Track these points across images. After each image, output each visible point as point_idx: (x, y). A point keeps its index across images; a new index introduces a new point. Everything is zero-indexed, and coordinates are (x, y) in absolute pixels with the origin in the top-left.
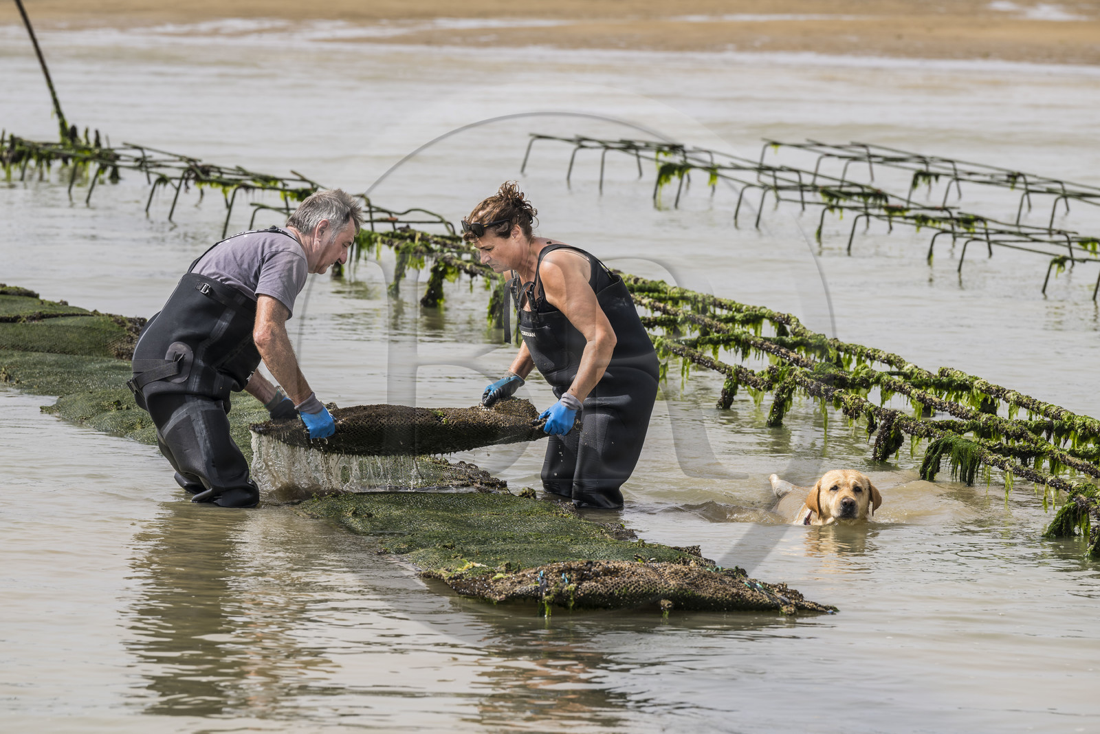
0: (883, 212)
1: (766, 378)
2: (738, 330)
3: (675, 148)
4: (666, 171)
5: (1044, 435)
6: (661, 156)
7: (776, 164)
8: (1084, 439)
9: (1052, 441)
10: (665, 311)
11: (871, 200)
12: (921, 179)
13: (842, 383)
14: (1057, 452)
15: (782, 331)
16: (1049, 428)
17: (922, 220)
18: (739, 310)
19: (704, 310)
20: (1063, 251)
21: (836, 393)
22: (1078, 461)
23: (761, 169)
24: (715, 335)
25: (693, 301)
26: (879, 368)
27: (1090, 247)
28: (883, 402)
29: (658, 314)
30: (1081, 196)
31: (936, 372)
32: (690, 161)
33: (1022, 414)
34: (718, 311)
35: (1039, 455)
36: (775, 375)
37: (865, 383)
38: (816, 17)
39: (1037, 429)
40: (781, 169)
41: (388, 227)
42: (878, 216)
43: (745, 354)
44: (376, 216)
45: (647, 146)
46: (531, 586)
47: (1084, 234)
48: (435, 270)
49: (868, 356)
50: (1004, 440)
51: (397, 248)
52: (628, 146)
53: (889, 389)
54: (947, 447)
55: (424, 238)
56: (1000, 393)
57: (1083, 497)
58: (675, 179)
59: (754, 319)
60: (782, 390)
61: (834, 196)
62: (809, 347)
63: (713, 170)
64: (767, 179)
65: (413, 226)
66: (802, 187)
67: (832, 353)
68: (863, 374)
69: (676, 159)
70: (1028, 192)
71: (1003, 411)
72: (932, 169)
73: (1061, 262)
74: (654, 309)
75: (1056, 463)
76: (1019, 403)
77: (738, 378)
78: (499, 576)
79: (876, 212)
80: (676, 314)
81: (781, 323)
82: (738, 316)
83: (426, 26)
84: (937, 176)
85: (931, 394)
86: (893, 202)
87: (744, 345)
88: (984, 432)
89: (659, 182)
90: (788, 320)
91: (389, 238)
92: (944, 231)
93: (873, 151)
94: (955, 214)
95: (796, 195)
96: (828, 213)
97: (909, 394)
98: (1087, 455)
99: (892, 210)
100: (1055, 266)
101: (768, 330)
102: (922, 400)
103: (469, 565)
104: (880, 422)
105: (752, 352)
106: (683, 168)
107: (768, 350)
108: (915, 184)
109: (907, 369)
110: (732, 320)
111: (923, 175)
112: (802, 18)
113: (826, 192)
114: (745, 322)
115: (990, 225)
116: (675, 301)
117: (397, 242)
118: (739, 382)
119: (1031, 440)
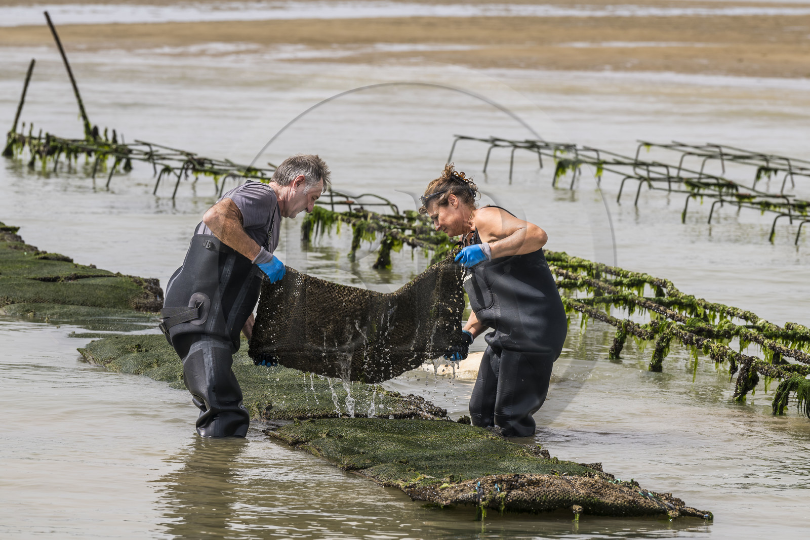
0: (735, 199)
1: (649, 329)
2: (625, 291)
3: (568, 147)
4: (562, 166)
6: (558, 154)
10: (567, 276)
12: (763, 173)
13: (710, 334)
15: (660, 293)
17: (766, 206)
18: (625, 276)
19: (598, 276)
21: (705, 342)
23: (637, 164)
24: (607, 296)
25: (589, 268)
26: (738, 322)
28: (741, 349)
29: (562, 279)
31: (783, 326)
32: (579, 157)
34: (609, 277)
36: (656, 328)
37: (728, 334)
38: (674, 44)
40: (654, 164)
41: (345, 209)
42: (731, 202)
43: (631, 311)
44: (336, 199)
45: (547, 146)
46: (470, 494)
48: (384, 243)
49: (728, 313)
51: (354, 225)
52: (532, 145)
53: (746, 340)
54: (794, 386)
55: (375, 217)
59: (638, 283)
60: (662, 339)
61: (695, 186)
62: (682, 306)
63: (599, 165)
64: (642, 172)
65: (366, 208)
66: (669, 179)
67: (700, 310)
68: (726, 327)
69: (570, 156)
72: (771, 165)
77: (627, 330)
78: (445, 485)
79: (729, 198)
80: (576, 279)
81: (659, 286)
82: (625, 281)
83: (368, 49)
84: (776, 171)
85: (779, 343)
86: (742, 191)
87: (630, 304)
89: (557, 175)
90: (664, 284)
91: (348, 217)
92: (784, 215)
93: (724, 150)
94: (791, 201)
95: (665, 185)
97: (762, 343)
99: (742, 198)
101: (649, 292)
102: (773, 348)
103: (421, 477)
104: (740, 366)
105: (637, 309)
106: (575, 163)
107: (649, 308)
108: (758, 177)
109: (759, 323)
110: (620, 284)
111: (764, 170)
112: (663, 45)
113: (689, 182)
114: (630, 285)
116: (575, 268)
117: (353, 220)
118: (628, 333)
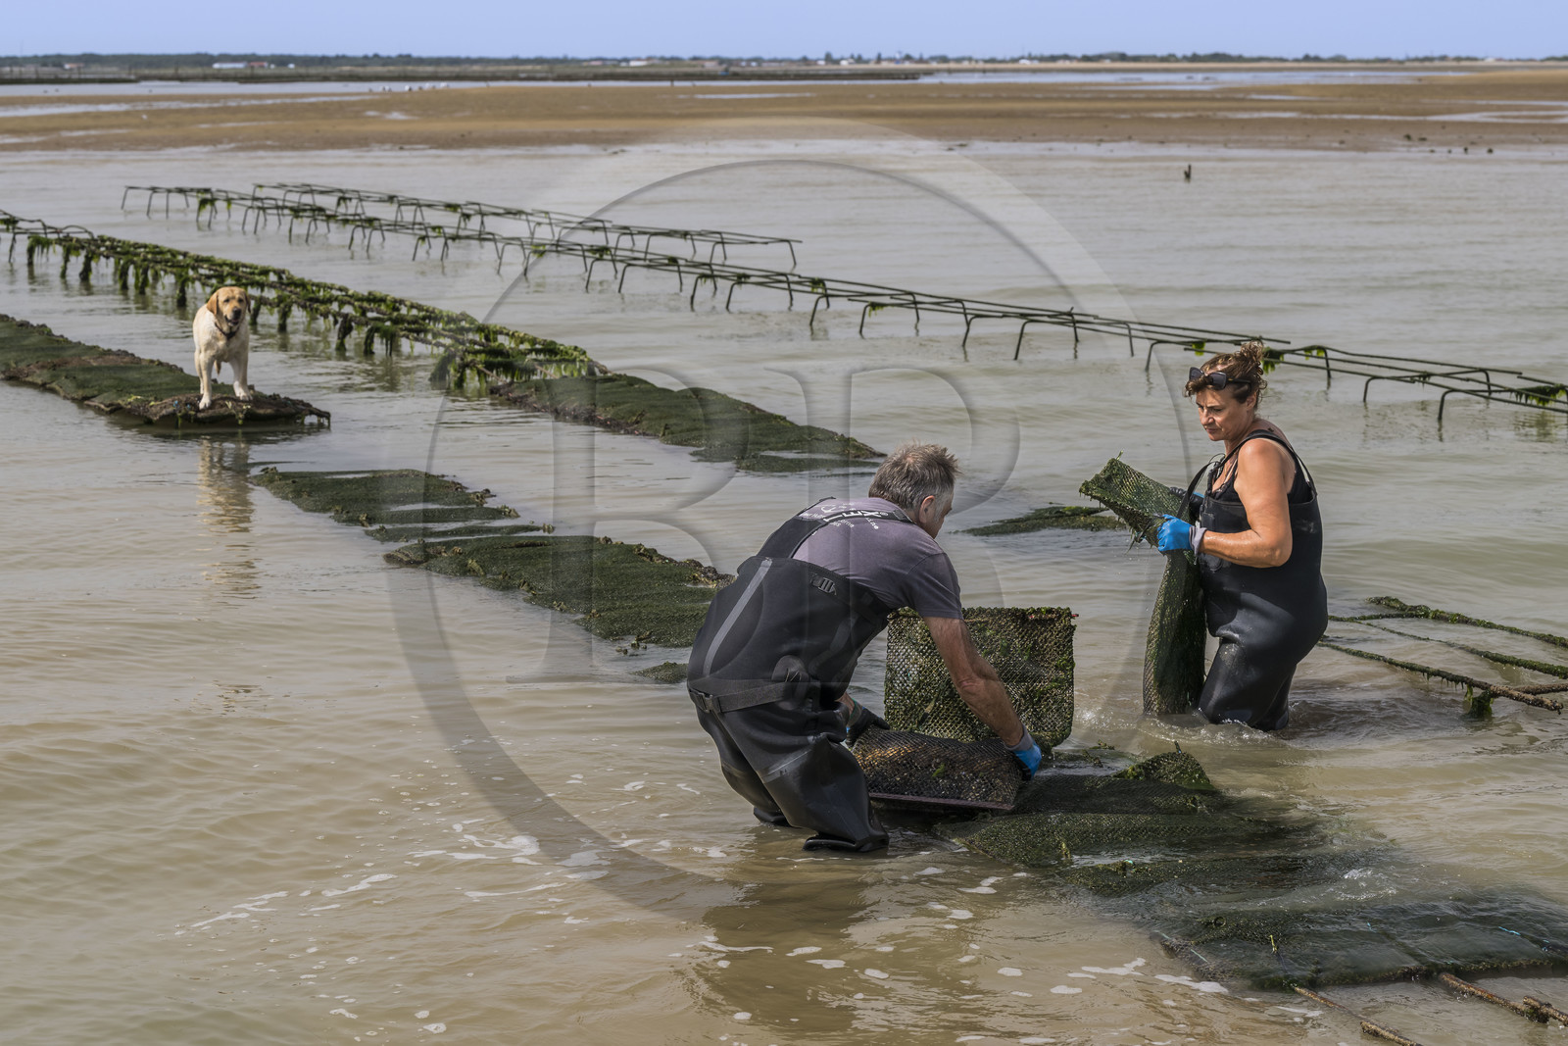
0: (324, 218)
1: (276, 300)
2: (257, 278)
3: (207, 191)
4: (203, 203)
5: (427, 321)
6: (200, 195)
7: (263, 196)
8: (448, 323)
9: (431, 324)
10: (216, 270)
11: (316, 213)
12: (342, 202)
13: (317, 300)
14: (435, 330)
15: (280, 278)
16: (430, 318)
17: (346, 221)
18: (256, 268)
19: (237, 269)
20: (423, 233)
21: (315, 306)
22: (446, 333)
23: (255, 199)
24: (244, 281)
25: (230, 265)
26: (335, 293)
27: (437, 230)
28: (340, 309)
29: (212, 272)
30: (429, 206)
31: (366, 294)
32: (215, 197)
33: (414, 312)
34: (244, 270)
35: (426, 331)
36: (281, 300)
37: (330, 300)
38: (270, 123)
39: (424, 318)
40: (266, 199)
41: (55, 236)
42: (322, 220)
43: (262, 290)
44: (48, 231)
45: (192, 190)
46: (171, 409)
47: (434, 224)
48: (86, 257)
49: (329, 288)
50: (406, 325)
51: (64, 246)
52: (181, 191)
53: (342, 303)
54: (377, 330)
55: (78, 240)
56: (401, 302)
57: (453, 349)
58: (208, 207)
59: (265, 272)
60: (286, 306)
61: (297, 212)
62: (296, 285)
63: (229, 201)
64: (259, 204)
65: (71, 235)
66: (277, 207)
67: (309, 287)
68: (328, 296)
69: (208, 196)
70: (400, 205)
71: (404, 311)
72: (347, 196)
73: (423, 238)
74: (210, 270)
75: (435, 335)
76: (412, 306)
77: (262, 301)
78: (152, 403)
79: (320, 218)
80: (223, 272)
81: (279, 273)
82: (256, 271)
83: (54, 136)
84: (350, 199)
85: (365, 304)
86: (328, 212)
87: (261, 286)
88: (396, 322)
89: (200, 209)
90: (284, 272)
91: (59, 241)
92: (358, 226)
93: (314, 188)
94: (363, 217)
95: (275, 211)
96: (295, 220)
97: (353, 305)
98: (450, 330)
99: (329, 217)
100: (420, 241)
101: (273, 278)
102: (361, 307)
103: (134, 397)
104: (340, 320)
105: (266, 289)
106: (212, 201)
107: (275, 287)
108: (339, 204)
109: (350, 293)
110: (253, 273)
111: (342, 199)
112: (262, 123)
113: (292, 209)
114: (261, 273)
115: (383, 222)
116: (221, 265)
117: (63, 243)
118: (261, 303)
119: (421, 324)
